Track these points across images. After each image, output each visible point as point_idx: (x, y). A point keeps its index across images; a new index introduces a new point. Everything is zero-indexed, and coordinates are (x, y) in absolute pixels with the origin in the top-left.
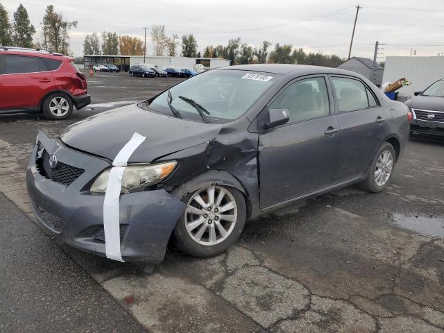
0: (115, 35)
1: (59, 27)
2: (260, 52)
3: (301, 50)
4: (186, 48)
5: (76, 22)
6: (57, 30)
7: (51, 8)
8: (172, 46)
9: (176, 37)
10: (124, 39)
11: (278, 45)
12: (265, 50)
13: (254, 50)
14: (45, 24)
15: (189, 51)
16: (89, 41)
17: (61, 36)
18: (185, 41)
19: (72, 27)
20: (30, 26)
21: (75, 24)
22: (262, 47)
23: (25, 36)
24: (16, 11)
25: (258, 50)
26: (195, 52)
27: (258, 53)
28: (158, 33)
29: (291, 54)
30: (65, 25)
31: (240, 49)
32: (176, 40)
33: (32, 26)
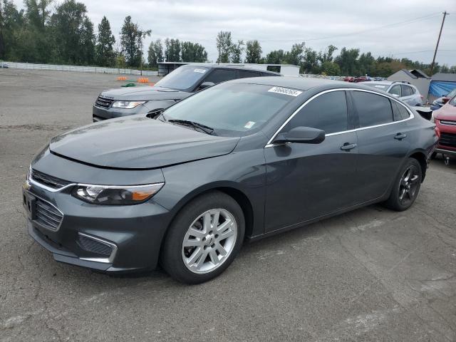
0: (177, 41)
1: (134, 36)
2: (325, 56)
3: (369, 54)
4: (251, 54)
5: (150, 31)
6: (133, 39)
7: (129, 18)
8: (238, 52)
9: (241, 43)
10: (185, 45)
11: (344, 50)
12: (330, 54)
13: (318, 55)
14: (124, 33)
15: (254, 56)
16: (153, 47)
17: (136, 44)
18: (249, 47)
19: (146, 35)
20: (111, 36)
21: (149, 32)
22: (327, 52)
23: (107, 46)
24: (100, 23)
25: (322, 54)
26: (258, 57)
27: (322, 57)
28: (224, 40)
29: (358, 58)
30: (140, 34)
31: (303, 54)
32: (241, 46)
33: (113, 37)
